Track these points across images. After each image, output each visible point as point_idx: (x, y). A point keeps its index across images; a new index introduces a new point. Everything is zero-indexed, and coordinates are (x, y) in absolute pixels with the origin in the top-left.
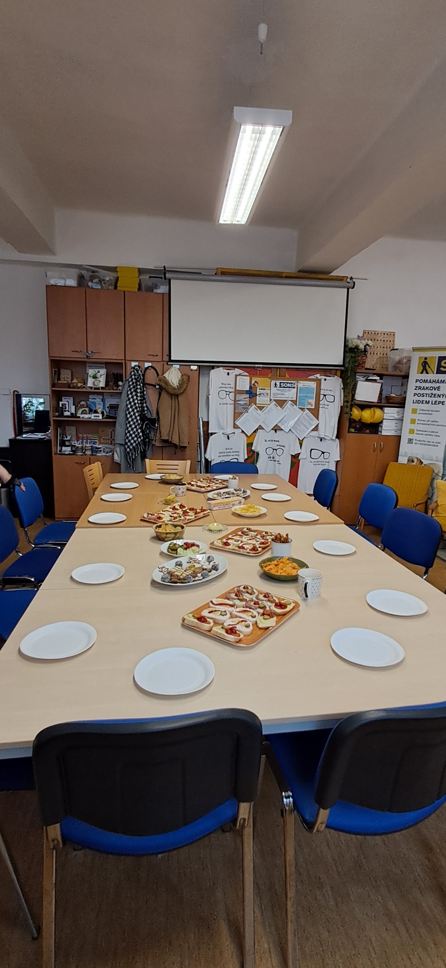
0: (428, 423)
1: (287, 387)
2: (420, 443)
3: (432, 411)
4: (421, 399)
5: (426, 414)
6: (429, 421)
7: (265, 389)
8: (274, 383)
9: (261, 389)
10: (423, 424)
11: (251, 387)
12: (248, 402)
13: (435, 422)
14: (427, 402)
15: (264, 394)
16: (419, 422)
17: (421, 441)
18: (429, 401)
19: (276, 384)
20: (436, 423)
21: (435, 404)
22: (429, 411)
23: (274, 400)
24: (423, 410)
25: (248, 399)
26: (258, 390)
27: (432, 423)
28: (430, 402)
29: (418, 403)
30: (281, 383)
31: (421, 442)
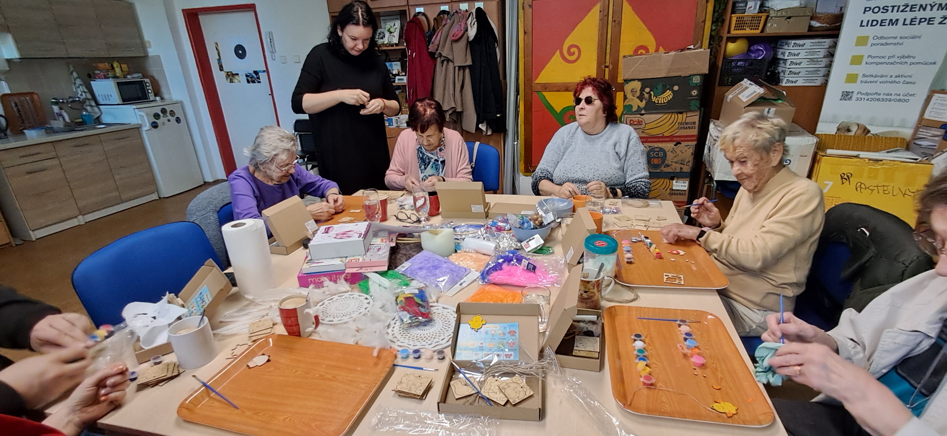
0: (891, 60)
2: (866, 97)
3: (901, 38)
4: (880, 16)
5: (887, 44)
6: (893, 56)
10: (877, 64)
13: (909, 57)
14: (892, 22)
16: (870, 60)
17: (871, 94)
18: (897, 20)
20: (909, 60)
21: (911, 24)
22: (895, 38)
24: (882, 38)
27: (898, 60)
28: (901, 22)
29: (872, 25)
31: (870, 97)
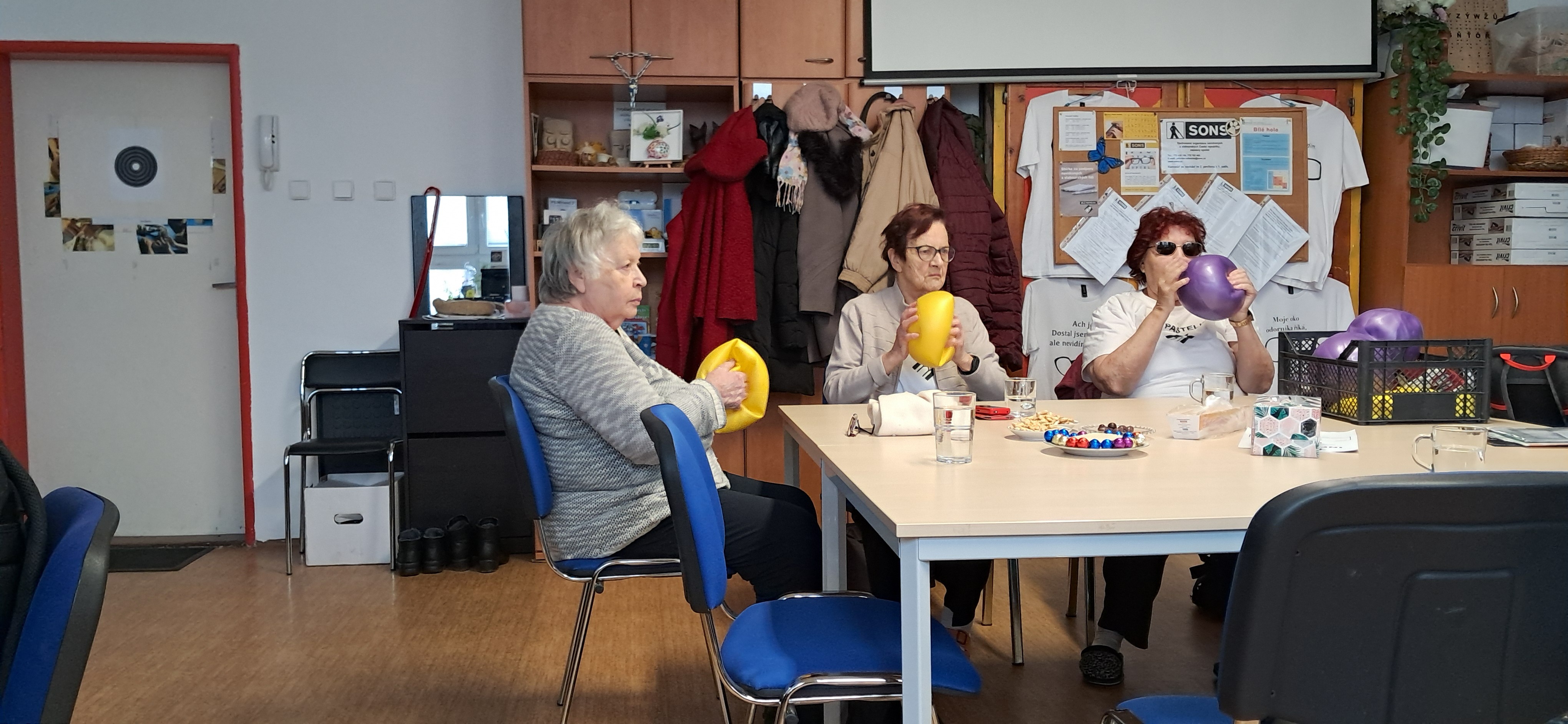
1: (1208, 137)
7: (1142, 146)
8: (1170, 125)
9: (1133, 145)
11: (1101, 142)
12: (1097, 186)
15: (1141, 160)
19: (1173, 129)
23: (1174, 176)
25: (1094, 177)
26: (1123, 148)
30: (1188, 125)
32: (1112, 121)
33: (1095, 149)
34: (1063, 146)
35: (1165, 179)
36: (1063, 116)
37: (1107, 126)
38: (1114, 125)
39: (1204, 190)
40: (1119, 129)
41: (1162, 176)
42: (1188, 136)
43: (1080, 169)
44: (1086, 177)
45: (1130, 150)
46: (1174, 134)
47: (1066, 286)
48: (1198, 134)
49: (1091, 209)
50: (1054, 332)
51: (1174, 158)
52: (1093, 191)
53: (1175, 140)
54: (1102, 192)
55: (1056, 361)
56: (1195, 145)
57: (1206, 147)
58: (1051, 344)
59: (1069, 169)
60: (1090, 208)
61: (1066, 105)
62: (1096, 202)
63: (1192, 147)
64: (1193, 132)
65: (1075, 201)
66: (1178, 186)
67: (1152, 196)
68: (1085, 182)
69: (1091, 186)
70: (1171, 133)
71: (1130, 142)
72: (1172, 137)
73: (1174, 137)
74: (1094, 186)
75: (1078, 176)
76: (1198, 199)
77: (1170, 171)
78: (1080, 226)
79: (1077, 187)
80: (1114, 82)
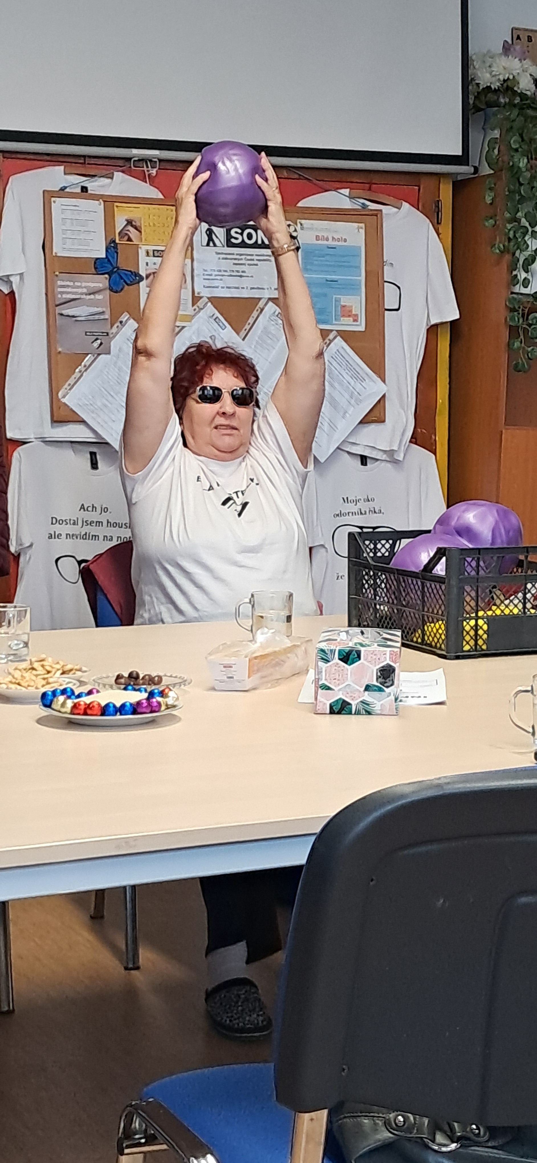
1: (256, 246)
9: (156, 254)
11: (112, 247)
12: (108, 311)
19: (210, 233)
23: (212, 300)
25: (105, 297)
26: (143, 258)
32: (126, 217)
33: (104, 256)
34: (58, 249)
35: (200, 304)
36: (57, 204)
37: (120, 224)
38: (129, 222)
39: (251, 321)
40: (136, 228)
41: (195, 299)
42: (230, 244)
43: (84, 284)
44: (92, 297)
45: (151, 260)
46: (210, 239)
47: (68, 453)
48: (243, 241)
49: (101, 344)
50: (54, 520)
51: (211, 275)
52: (102, 317)
53: (211, 248)
54: (114, 319)
55: (57, 561)
56: (238, 257)
57: (253, 260)
58: (50, 537)
59: (68, 283)
60: (99, 342)
61: (63, 189)
62: (108, 334)
63: (235, 259)
64: (236, 239)
65: (78, 331)
66: (218, 314)
67: (183, 327)
68: (91, 303)
69: (100, 310)
70: (207, 238)
71: (151, 248)
72: (208, 245)
73: (211, 244)
74: (104, 309)
75: (82, 294)
76: (243, 333)
77: (206, 293)
78: (87, 368)
79: (80, 311)
80: (128, 159)
